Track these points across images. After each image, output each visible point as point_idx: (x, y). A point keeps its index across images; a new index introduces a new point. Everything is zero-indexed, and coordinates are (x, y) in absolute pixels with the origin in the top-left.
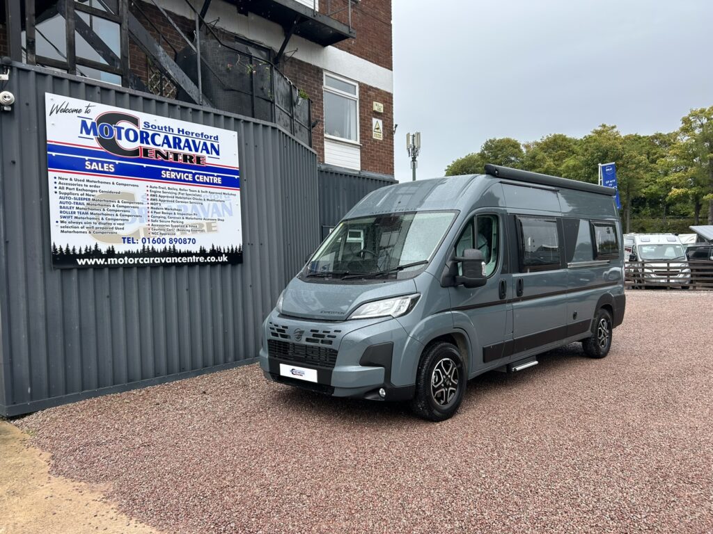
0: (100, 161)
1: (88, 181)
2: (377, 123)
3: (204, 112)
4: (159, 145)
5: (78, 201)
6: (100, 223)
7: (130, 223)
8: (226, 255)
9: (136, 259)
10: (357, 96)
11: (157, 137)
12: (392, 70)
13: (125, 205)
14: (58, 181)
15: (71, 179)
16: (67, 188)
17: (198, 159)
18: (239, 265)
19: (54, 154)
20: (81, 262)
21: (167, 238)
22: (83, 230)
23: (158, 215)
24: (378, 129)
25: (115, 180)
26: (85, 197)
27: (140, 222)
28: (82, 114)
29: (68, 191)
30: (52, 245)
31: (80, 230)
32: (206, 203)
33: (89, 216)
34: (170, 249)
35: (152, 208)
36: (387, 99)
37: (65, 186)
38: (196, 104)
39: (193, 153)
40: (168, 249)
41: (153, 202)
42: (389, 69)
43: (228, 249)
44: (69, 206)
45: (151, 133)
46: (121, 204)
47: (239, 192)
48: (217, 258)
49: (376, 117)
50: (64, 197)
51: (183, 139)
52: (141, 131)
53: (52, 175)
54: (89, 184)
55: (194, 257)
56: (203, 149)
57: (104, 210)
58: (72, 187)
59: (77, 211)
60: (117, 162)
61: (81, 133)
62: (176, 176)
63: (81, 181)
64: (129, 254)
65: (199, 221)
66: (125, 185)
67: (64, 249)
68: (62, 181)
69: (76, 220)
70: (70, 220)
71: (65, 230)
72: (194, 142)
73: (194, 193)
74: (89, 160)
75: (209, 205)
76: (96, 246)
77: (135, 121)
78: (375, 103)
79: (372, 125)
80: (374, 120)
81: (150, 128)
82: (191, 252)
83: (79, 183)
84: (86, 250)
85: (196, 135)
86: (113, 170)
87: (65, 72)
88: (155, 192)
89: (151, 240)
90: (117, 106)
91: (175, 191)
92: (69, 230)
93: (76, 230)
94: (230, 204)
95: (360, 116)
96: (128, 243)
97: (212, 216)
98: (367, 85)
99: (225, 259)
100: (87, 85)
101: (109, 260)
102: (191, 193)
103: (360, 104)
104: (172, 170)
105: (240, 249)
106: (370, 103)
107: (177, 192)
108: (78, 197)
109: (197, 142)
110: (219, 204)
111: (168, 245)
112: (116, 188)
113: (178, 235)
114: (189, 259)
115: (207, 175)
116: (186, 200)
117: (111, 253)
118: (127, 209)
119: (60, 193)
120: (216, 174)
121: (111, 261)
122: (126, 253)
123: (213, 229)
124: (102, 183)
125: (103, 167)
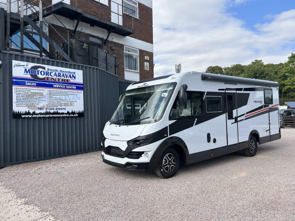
0: (31, 82)
1: (26, 89)
2: (146, 64)
3: (70, 64)
4: (53, 76)
5: (23, 96)
6: (30, 103)
7: (42, 103)
8: (77, 114)
9: (43, 115)
10: (138, 54)
11: (52, 73)
12: (153, 44)
13: (40, 97)
14: (16, 89)
15: (20, 89)
16: (19, 91)
17: (67, 80)
18: (82, 118)
19: (15, 80)
20: (23, 116)
21: (55, 108)
22: (24, 105)
23: (52, 100)
24: (147, 66)
25: (36, 88)
26: (25, 94)
27: (45, 102)
28: (25, 67)
29: (19, 92)
30: (13, 110)
31: (23, 105)
32: (70, 96)
33: (26, 101)
34: (56, 112)
35: (49, 98)
36: (151, 55)
37: (18, 91)
38: (67, 61)
39: (66, 78)
40: (55, 112)
41: (50, 96)
42: (151, 43)
43: (78, 112)
44: (19, 97)
45: (50, 72)
46: (38, 96)
47: (83, 92)
48: (74, 115)
49: (146, 62)
50: (18, 95)
51: (62, 74)
52: (46, 72)
53: (14, 87)
54: (27, 90)
55: (65, 115)
56: (69, 77)
57: (32, 99)
58: (21, 91)
59: (22, 99)
60: (37, 82)
61: (25, 73)
62: (59, 86)
63: (24, 89)
64: (40, 114)
65: (67, 102)
66: (40, 90)
67: (17, 112)
68: (17, 89)
69: (22, 102)
70: (19, 102)
71: (18, 105)
72: (66, 75)
73: (65, 92)
74: (27, 82)
75: (71, 96)
76: (29, 111)
77: (44, 68)
78: (145, 56)
79: (144, 65)
80: (145, 63)
81: (50, 70)
82: (64, 113)
83: (24, 90)
84: (25, 112)
85: (67, 72)
86: (36, 85)
87: (20, 53)
88: (51, 92)
89: (49, 109)
90: (37, 63)
91: (58, 92)
92: (19, 105)
93: (22, 105)
94: (79, 96)
95: (139, 61)
96: (40, 110)
97: (72, 100)
98: (142, 50)
99: (77, 115)
100: (27, 57)
101: (33, 116)
102: (64, 92)
103: (139, 57)
104: (57, 85)
105: (83, 112)
106: (143, 56)
107: (59, 92)
108: (22, 94)
109: (67, 74)
110: (75, 96)
111: (55, 110)
112: (36, 91)
113: (59, 107)
114: (63, 115)
115: (70, 86)
116: (62, 95)
117: (34, 113)
118: (40, 98)
119: (16, 93)
120: (74, 85)
121: (34, 116)
122: (39, 113)
123: (72, 105)
124: (31, 89)
125: (32, 84)
